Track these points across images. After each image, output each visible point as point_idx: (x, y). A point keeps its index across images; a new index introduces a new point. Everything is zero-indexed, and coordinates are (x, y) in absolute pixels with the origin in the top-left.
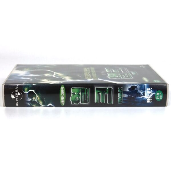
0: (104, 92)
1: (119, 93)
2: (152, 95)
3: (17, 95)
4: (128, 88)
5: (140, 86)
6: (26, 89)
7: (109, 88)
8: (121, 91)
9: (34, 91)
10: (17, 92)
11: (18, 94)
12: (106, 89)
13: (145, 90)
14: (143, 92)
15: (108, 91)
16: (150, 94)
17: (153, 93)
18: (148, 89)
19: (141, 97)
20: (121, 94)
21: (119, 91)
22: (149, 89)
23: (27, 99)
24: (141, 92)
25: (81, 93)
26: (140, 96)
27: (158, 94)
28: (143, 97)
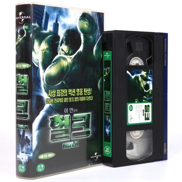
0: (24, 110)
1: (24, 125)
2: (22, 161)
3: (22, 17)
4: (28, 136)
5: (29, 148)
6: (27, 27)
7: (28, 115)
8: (25, 129)
9: (25, 35)
10: (24, 17)
11: (23, 19)
12: (27, 112)
13: (26, 153)
14: (24, 151)
15: (25, 114)
16: (22, 159)
17: (24, 162)
18: (27, 157)
19: (20, 149)
20: (23, 128)
21: (25, 125)
22: (27, 159)
23: (19, 29)
24: (24, 150)
25: (23, 86)
26: (21, 147)
27: (23, 167)
28: (21, 151)
